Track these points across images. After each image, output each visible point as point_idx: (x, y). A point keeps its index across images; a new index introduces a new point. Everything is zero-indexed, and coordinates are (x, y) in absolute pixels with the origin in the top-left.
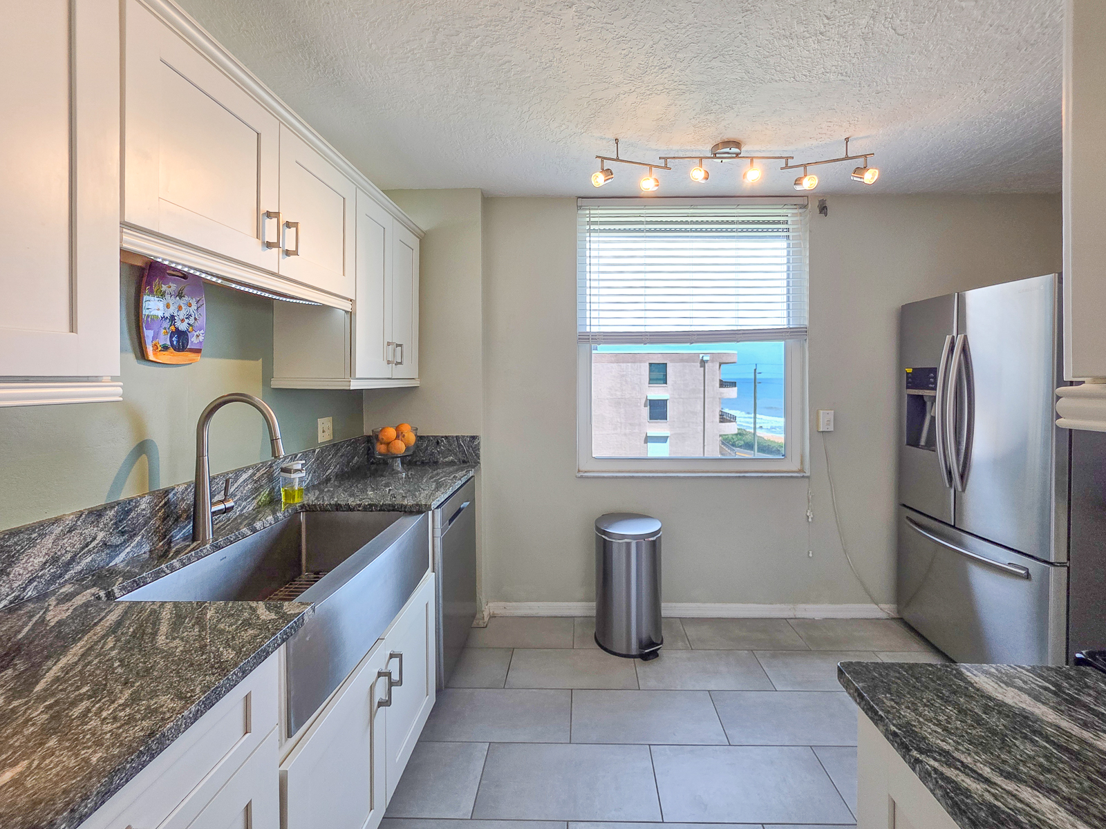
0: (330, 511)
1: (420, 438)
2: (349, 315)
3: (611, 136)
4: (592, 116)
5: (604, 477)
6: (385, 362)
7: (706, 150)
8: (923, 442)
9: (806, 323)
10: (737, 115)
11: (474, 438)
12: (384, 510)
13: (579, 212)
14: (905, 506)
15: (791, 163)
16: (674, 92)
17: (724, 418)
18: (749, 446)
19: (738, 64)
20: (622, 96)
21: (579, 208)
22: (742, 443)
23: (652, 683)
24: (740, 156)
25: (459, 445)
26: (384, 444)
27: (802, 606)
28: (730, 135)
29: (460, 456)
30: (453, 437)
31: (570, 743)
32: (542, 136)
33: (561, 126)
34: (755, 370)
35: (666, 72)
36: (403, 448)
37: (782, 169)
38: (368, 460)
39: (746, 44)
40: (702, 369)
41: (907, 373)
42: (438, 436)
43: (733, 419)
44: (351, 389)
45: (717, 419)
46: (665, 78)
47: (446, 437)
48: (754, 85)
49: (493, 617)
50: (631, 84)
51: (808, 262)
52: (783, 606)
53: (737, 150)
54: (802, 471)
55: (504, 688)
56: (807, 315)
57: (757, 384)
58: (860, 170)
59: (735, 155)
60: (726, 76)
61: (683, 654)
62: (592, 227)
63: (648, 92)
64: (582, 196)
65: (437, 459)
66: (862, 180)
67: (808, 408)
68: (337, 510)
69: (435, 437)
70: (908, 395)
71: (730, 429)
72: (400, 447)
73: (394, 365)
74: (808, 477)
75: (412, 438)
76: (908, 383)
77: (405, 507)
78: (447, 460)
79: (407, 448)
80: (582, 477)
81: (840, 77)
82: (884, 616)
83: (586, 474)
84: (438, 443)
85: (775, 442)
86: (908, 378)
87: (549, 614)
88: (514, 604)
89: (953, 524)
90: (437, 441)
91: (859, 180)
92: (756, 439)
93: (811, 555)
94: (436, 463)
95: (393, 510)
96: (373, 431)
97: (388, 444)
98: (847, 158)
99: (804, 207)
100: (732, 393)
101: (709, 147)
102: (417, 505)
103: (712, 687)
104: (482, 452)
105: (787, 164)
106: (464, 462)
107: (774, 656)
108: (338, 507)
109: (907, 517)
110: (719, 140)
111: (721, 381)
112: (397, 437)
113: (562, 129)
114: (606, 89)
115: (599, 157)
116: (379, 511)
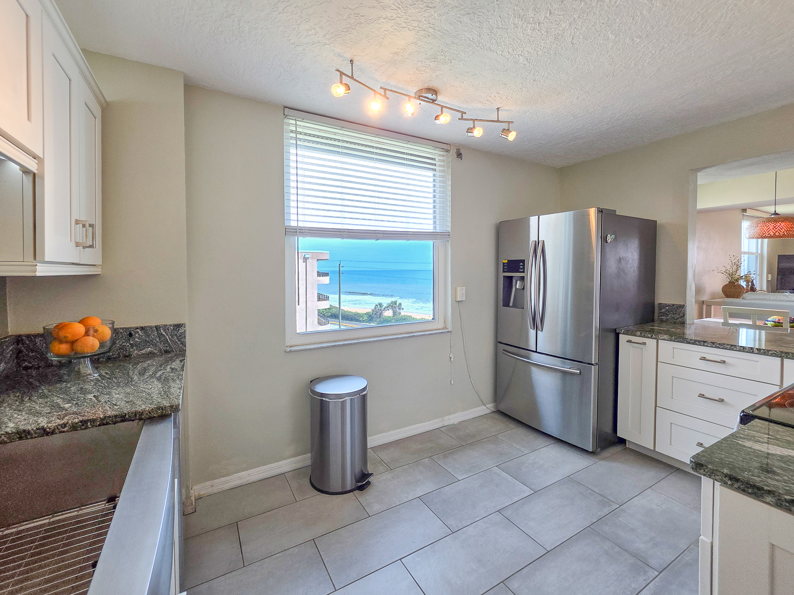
0: (5, 443)
1: (115, 331)
2: (31, 178)
3: (349, 56)
4: (345, 30)
5: (310, 349)
6: (73, 244)
7: (413, 90)
8: (511, 305)
9: (449, 229)
10: (451, 69)
11: (178, 326)
12: (107, 424)
13: (286, 120)
14: (501, 343)
15: (465, 116)
16: (423, 32)
17: (321, 298)
18: (335, 316)
19: (479, 26)
20: (382, 20)
21: (286, 116)
22: (330, 314)
23: (377, 507)
24: (435, 102)
25: (160, 335)
26: (67, 342)
27: (447, 417)
28: (434, 84)
29: (161, 346)
30: (151, 327)
31: (336, 590)
32: (285, 35)
33: (311, 30)
34: (340, 265)
35: (429, 11)
36: (97, 344)
37: (459, 119)
38: (19, 364)
39: (494, 11)
40: (305, 263)
41: (504, 263)
42: (130, 328)
43: (327, 298)
44: (38, 274)
45: (316, 298)
46: (424, 17)
47: (142, 328)
48: (476, 47)
49: (198, 499)
50: (395, 11)
51: (450, 189)
52: (436, 420)
53: (434, 97)
54: (445, 328)
55: (244, 566)
56: (449, 224)
57: (341, 274)
58: (507, 131)
59: (431, 101)
60: (466, 33)
61: (388, 476)
62: (299, 136)
63: (404, 25)
64: (289, 106)
65: (130, 352)
66: (507, 138)
67: (450, 286)
68: (21, 438)
69: (127, 329)
70: (504, 276)
71: (324, 305)
72: (92, 344)
73: (81, 247)
74: (451, 332)
75: (107, 333)
76: (503, 269)
77: (142, 414)
78: (143, 352)
79: (102, 345)
80: (291, 351)
81: (526, 62)
82: (488, 411)
83: (293, 349)
84: (131, 335)
85: (351, 312)
86: (504, 266)
87: (260, 478)
88: (223, 479)
89: (535, 350)
90: (130, 334)
91: (505, 137)
92: (340, 310)
93: (452, 383)
94: (128, 357)
95: (123, 421)
96: (44, 328)
97: (73, 343)
98: (498, 121)
99: (447, 151)
100: (326, 280)
101: (416, 89)
102: (159, 408)
103: (420, 494)
104: (188, 340)
105: (462, 116)
106: (166, 352)
107: (445, 457)
108: (23, 435)
109: (504, 350)
110: (426, 86)
111: (318, 272)
112: (87, 333)
113: (310, 33)
114: (374, 7)
115: (339, 71)
116: (99, 425)
